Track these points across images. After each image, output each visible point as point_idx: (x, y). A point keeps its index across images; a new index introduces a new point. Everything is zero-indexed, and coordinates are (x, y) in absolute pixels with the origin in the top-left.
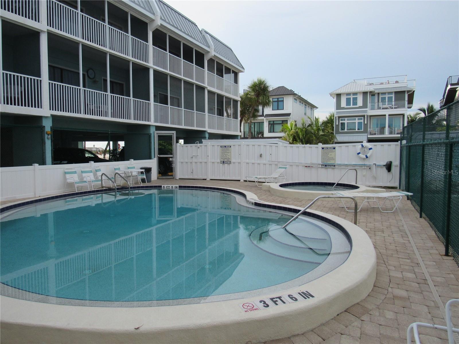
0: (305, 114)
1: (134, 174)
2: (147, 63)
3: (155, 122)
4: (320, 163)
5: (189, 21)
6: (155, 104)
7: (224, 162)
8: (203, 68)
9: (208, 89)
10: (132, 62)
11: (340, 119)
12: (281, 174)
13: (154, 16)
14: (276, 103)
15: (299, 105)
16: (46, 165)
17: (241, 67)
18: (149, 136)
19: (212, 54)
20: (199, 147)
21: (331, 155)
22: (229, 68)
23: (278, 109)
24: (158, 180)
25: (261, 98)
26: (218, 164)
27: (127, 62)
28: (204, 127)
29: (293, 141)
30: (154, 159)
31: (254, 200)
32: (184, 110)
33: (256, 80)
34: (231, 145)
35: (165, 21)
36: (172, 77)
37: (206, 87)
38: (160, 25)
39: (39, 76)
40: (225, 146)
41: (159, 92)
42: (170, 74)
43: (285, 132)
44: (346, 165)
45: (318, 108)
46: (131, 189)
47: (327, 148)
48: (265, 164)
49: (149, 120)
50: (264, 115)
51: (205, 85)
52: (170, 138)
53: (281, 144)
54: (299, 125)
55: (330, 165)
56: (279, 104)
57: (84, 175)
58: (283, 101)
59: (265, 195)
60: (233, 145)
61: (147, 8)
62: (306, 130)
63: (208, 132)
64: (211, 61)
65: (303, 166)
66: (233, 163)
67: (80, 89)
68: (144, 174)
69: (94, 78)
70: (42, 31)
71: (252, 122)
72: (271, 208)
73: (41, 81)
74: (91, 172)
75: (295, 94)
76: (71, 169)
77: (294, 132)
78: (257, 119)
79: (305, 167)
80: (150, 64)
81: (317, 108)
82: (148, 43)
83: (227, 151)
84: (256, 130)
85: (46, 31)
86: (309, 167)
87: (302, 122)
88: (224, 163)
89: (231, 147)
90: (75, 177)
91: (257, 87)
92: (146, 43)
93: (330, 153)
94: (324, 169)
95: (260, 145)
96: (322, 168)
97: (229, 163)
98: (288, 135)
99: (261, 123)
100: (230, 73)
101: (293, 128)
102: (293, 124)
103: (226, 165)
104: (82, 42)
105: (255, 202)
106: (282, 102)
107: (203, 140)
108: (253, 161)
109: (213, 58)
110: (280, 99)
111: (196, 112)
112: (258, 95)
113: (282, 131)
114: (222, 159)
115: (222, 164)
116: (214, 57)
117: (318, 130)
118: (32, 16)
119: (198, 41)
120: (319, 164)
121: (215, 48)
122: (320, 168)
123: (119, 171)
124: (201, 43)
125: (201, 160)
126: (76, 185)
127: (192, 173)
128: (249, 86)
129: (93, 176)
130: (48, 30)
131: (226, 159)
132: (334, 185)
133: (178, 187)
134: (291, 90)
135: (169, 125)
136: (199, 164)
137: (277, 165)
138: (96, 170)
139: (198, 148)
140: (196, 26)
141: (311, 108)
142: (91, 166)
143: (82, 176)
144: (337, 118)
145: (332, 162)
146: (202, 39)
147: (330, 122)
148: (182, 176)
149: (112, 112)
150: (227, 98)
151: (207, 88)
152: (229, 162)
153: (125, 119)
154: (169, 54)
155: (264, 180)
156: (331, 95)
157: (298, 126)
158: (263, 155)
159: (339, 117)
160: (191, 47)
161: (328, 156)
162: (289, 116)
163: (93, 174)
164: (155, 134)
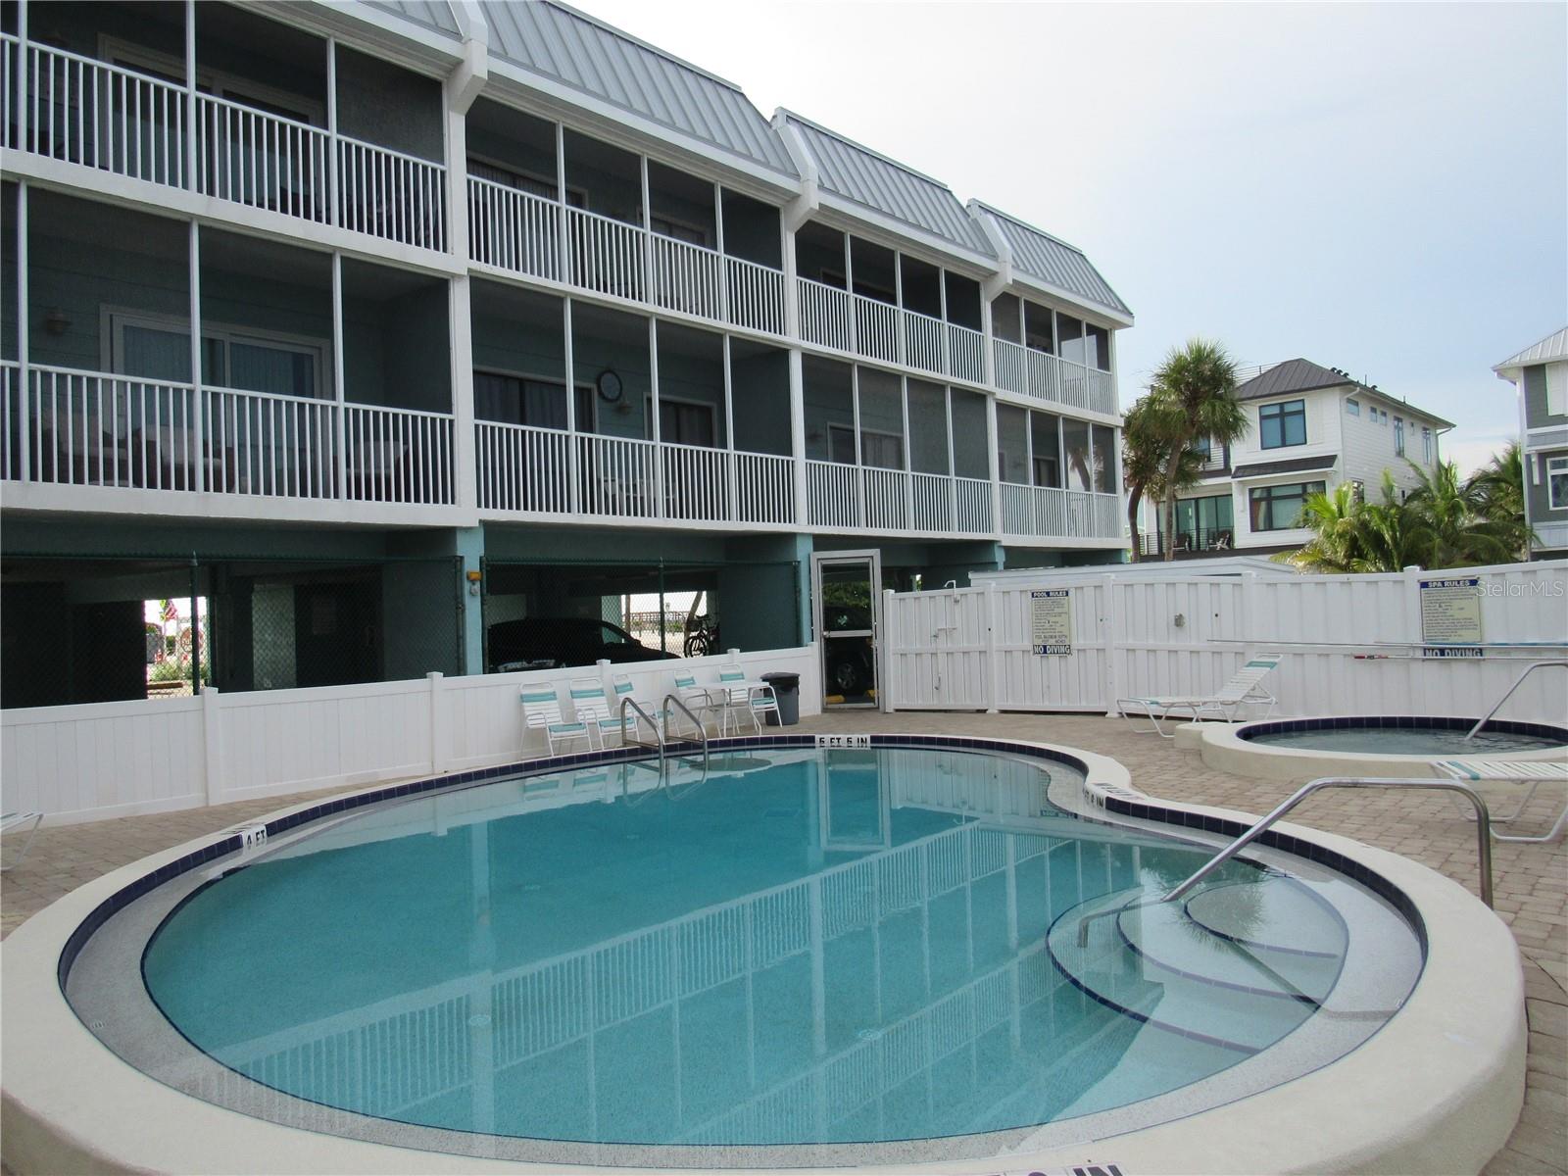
0: (1400, 453)
1: (739, 696)
2: (780, 333)
3: (812, 521)
4: (1416, 639)
5: (923, 180)
6: (810, 464)
7: (1045, 647)
8: (978, 326)
9: (998, 396)
10: (730, 337)
11: (1548, 460)
12: (1253, 689)
13: (796, 182)
14: (1277, 421)
15: (1372, 420)
16: (465, 675)
17: (1119, 311)
18: (794, 569)
19: (1006, 280)
20: (959, 598)
21: (1462, 609)
22: (1074, 319)
23: (1284, 444)
24: (826, 715)
25: (1203, 411)
26: (1026, 655)
27: (715, 337)
28: (990, 529)
29: (1349, 556)
30: (811, 645)
31: (1110, 788)
32: (914, 476)
33: (1184, 351)
34: (1069, 586)
35: (836, 193)
36: (867, 371)
37: (989, 393)
38: (817, 208)
39: (447, 407)
40: (1048, 594)
41: (829, 424)
42: (859, 361)
43: (1316, 525)
44: (1533, 648)
45: (1454, 426)
46: (711, 750)
47: (1443, 583)
48: (1198, 652)
49: (791, 518)
50: (1230, 470)
51: (989, 385)
52: (861, 571)
53: (1254, 574)
54: (1373, 499)
55: (1458, 649)
56: (1285, 423)
57: (578, 703)
58: (1302, 412)
59: (1180, 767)
60: (1076, 588)
61: (774, 162)
62: (1403, 514)
63: (1003, 544)
64: (1006, 303)
65: (1345, 655)
66: (1079, 650)
67: (567, 437)
68: (773, 697)
69: (618, 399)
70: (454, 275)
71: (1180, 497)
72: (1164, 821)
73: (451, 422)
74: (601, 692)
75: (1351, 383)
76: (540, 685)
77: (1350, 524)
78: (1197, 485)
79: (1356, 657)
80: (792, 337)
81: (1449, 425)
82: (781, 269)
83: (1056, 610)
84: (1203, 525)
85: (466, 273)
86: (1371, 657)
87: (1383, 483)
88: (1045, 652)
89: (1067, 595)
90: (550, 711)
91: (1188, 371)
92: (776, 271)
93: (1456, 604)
94: (1435, 663)
95: (1174, 584)
96: (1424, 660)
97: (1065, 650)
98: (1328, 536)
99: (1222, 500)
100: (1079, 335)
101: (1347, 511)
102: (1346, 494)
103: (1054, 659)
104: (571, 294)
105: (1108, 799)
106: (1297, 419)
107: (971, 576)
108: (1151, 643)
109: (1014, 293)
110: (1289, 408)
111: (954, 478)
112: (1193, 400)
113: (1306, 522)
114: (1040, 637)
115: (1038, 657)
116: (1018, 289)
117: (1454, 510)
118: (427, 237)
119: (953, 241)
120: (1414, 648)
121: (1018, 255)
122: (1420, 663)
123: (689, 689)
124: (964, 246)
125: (965, 645)
126: (553, 737)
127: (937, 688)
128: (1159, 371)
129: (606, 706)
130: (469, 270)
131: (1051, 637)
132: (1471, 729)
133: (869, 740)
134: (1334, 369)
135: (862, 531)
136: (959, 657)
137: (1243, 653)
138: (615, 687)
139: (956, 601)
140: (947, 194)
141: (1425, 429)
142: (601, 676)
143: (573, 707)
144: (1534, 459)
145: (1467, 637)
146: (971, 233)
147: (1506, 477)
148: (905, 702)
149: (668, 500)
150: (1068, 420)
151: (994, 394)
152: (1063, 649)
153: (718, 519)
154: (853, 296)
155: (1191, 710)
156: (1501, 372)
157: (1369, 502)
158: (1186, 620)
159: (1543, 456)
160: (932, 266)
161: (1449, 613)
162: (1331, 466)
163: (608, 700)
164: (810, 562)
